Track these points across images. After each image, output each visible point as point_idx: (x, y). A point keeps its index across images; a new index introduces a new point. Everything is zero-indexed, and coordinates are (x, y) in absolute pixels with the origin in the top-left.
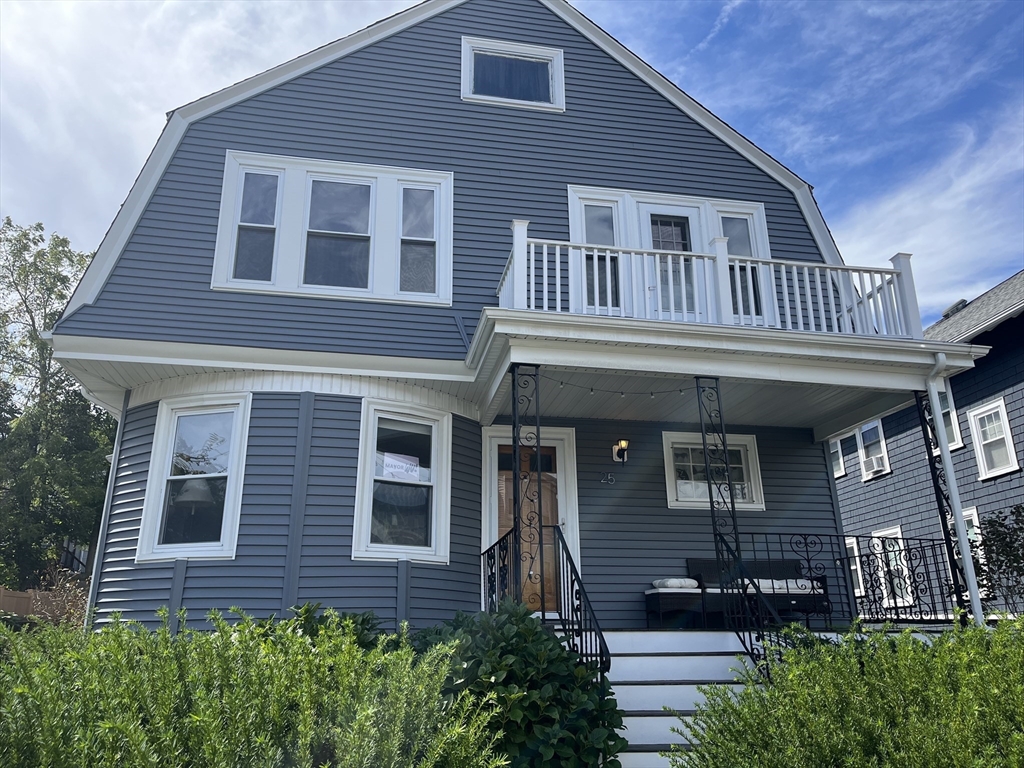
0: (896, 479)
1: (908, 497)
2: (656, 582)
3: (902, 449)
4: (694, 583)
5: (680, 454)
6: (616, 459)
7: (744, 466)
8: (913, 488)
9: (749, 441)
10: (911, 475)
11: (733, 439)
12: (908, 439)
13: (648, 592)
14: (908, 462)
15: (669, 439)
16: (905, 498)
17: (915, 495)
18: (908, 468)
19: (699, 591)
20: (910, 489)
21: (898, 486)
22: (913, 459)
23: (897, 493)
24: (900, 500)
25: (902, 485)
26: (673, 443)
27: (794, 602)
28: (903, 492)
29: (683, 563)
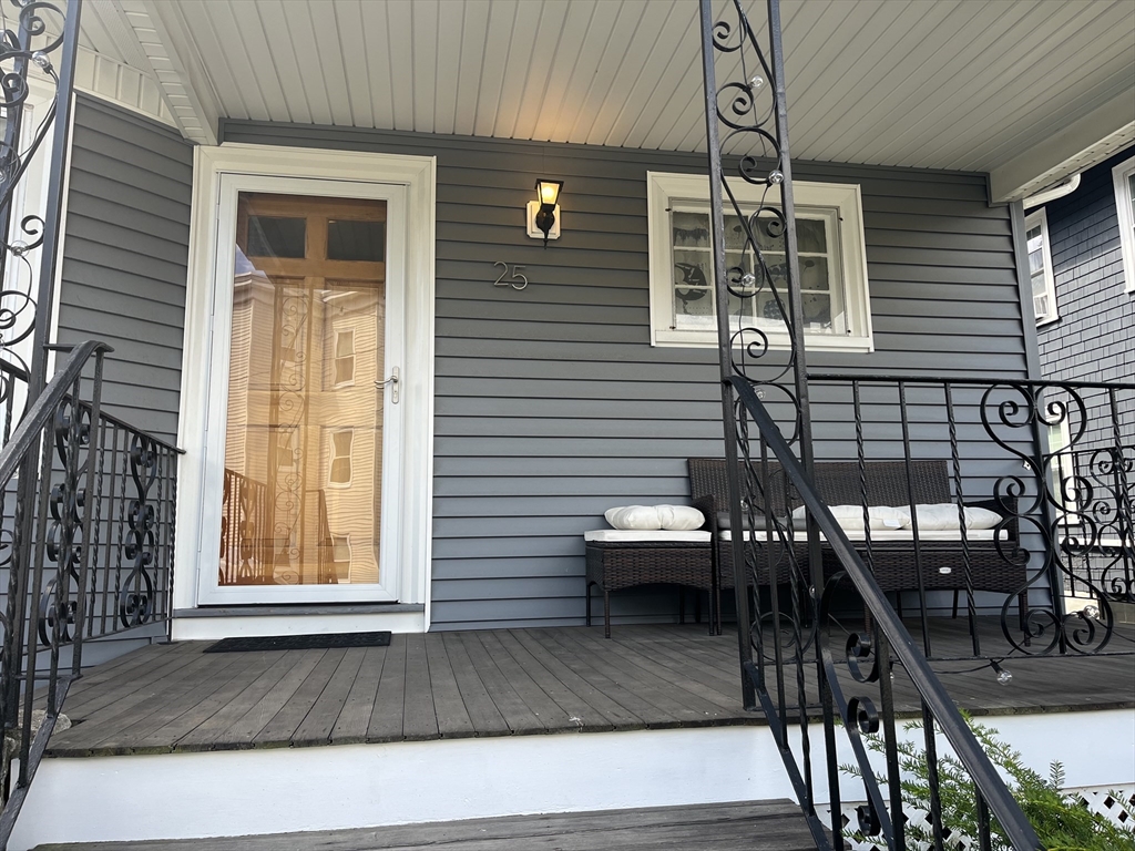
0: (1066, 331)
1: (1085, 358)
2: (612, 514)
3: (1081, 282)
4: (697, 517)
5: (687, 228)
6: (534, 231)
7: (830, 255)
8: (1096, 343)
9: (846, 198)
10: (1094, 321)
11: (809, 196)
12: (1094, 265)
13: (590, 536)
14: (1091, 300)
15: (663, 187)
16: (1079, 360)
17: (1098, 354)
18: (1088, 312)
19: (706, 536)
20: (1089, 346)
21: (1068, 341)
22: (1101, 297)
23: (1066, 352)
24: (1072, 362)
25: (1076, 338)
26: (671, 199)
27: (945, 570)
28: (1075, 350)
29: (679, 468)
